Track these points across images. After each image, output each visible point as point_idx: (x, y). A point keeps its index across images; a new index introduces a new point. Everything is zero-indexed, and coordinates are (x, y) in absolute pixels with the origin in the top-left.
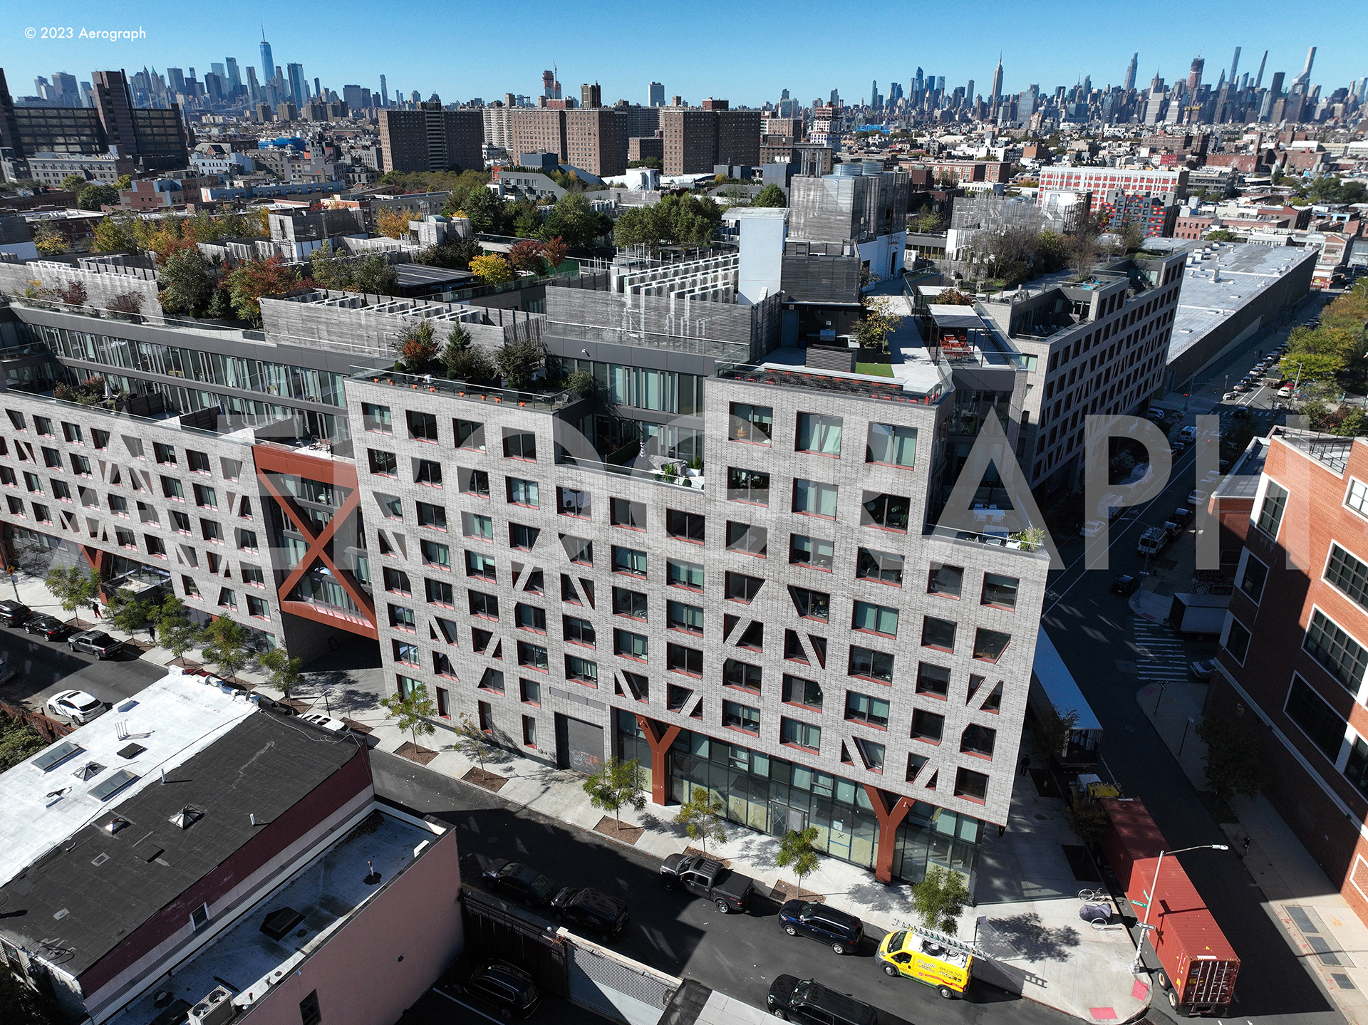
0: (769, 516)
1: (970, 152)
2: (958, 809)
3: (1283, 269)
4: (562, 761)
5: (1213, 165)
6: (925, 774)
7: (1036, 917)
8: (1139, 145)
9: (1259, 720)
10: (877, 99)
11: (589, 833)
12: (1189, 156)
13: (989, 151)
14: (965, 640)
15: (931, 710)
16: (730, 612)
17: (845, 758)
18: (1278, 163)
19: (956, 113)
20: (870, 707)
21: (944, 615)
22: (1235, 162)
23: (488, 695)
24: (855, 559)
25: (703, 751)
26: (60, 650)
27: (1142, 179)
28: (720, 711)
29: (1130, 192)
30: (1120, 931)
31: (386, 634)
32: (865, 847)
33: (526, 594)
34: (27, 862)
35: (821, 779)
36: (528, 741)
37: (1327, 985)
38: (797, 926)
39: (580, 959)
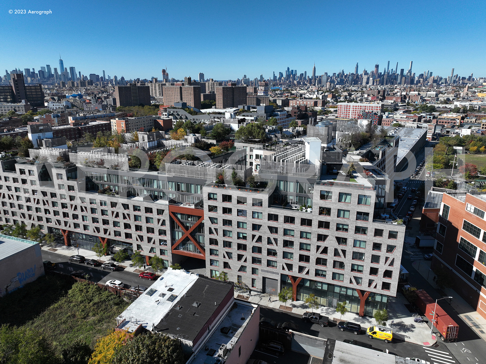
0: (330, 219)
1: (311, 96)
2: (382, 293)
3: (419, 136)
4: (264, 291)
5: (388, 100)
6: (373, 285)
7: (403, 322)
8: (364, 93)
9: (448, 268)
10: (275, 77)
11: (278, 310)
12: (380, 97)
13: (317, 96)
14: (384, 248)
15: (375, 267)
16: (318, 245)
17: (351, 282)
18: (408, 99)
19: (301, 82)
20: (358, 268)
21: (379, 242)
22: (394, 99)
23: (240, 273)
24: (354, 229)
25: (308, 284)
26: (98, 269)
27: (370, 107)
28: (314, 272)
29: (367, 111)
30: (425, 325)
31: (208, 257)
32: (356, 307)
33: (256, 243)
34: (162, 318)
35: (343, 289)
36: (253, 286)
37: (478, 333)
38: (344, 328)
39: (295, 338)
